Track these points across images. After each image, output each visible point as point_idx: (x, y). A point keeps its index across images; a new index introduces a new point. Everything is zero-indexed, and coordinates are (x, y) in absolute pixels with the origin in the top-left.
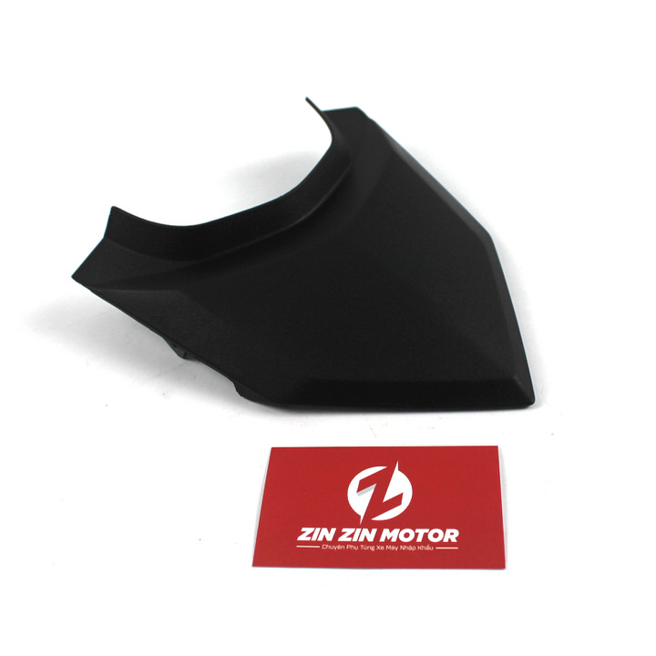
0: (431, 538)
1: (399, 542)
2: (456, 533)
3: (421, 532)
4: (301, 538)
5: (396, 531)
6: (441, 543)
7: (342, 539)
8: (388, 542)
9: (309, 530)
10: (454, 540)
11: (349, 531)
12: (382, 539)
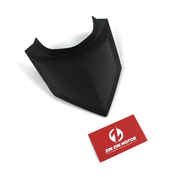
0: (131, 140)
1: (125, 144)
2: (135, 137)
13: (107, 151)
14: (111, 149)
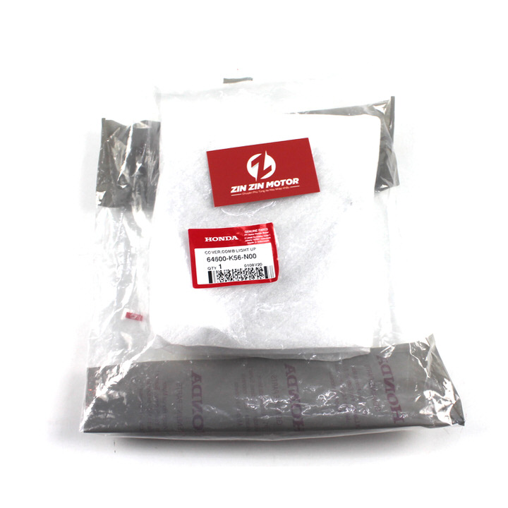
0: (287, 183)
1: (274, 187)
2: (298, 179)
3: (283, 181)
4: (232, 192)
5: (272, 182)
6: (292, 185)
7: (250, 189)
8: (270, 187)
9: (235, 188)
10: (297, 183)
11: (252, 185)
12: (267, 187)
13: (234, 189)
14: (243, 188)
